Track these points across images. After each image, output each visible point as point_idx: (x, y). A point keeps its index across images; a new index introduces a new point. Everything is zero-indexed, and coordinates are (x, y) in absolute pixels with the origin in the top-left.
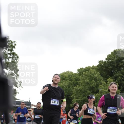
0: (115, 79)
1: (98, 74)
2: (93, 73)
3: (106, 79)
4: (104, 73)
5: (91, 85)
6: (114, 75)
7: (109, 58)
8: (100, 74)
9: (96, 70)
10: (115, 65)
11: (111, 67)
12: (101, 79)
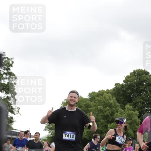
0: (134, 106)
1: (114, 100)
2: (108, 98)
3: (123, 105)
4: (121, 98)
5: (105, 113)
6: (134, 101)
7: (128, 81)
8: (116, 100)
9: (111, 94)
10: (134, 88)
11: (129, 91)
12: (118, 106)
